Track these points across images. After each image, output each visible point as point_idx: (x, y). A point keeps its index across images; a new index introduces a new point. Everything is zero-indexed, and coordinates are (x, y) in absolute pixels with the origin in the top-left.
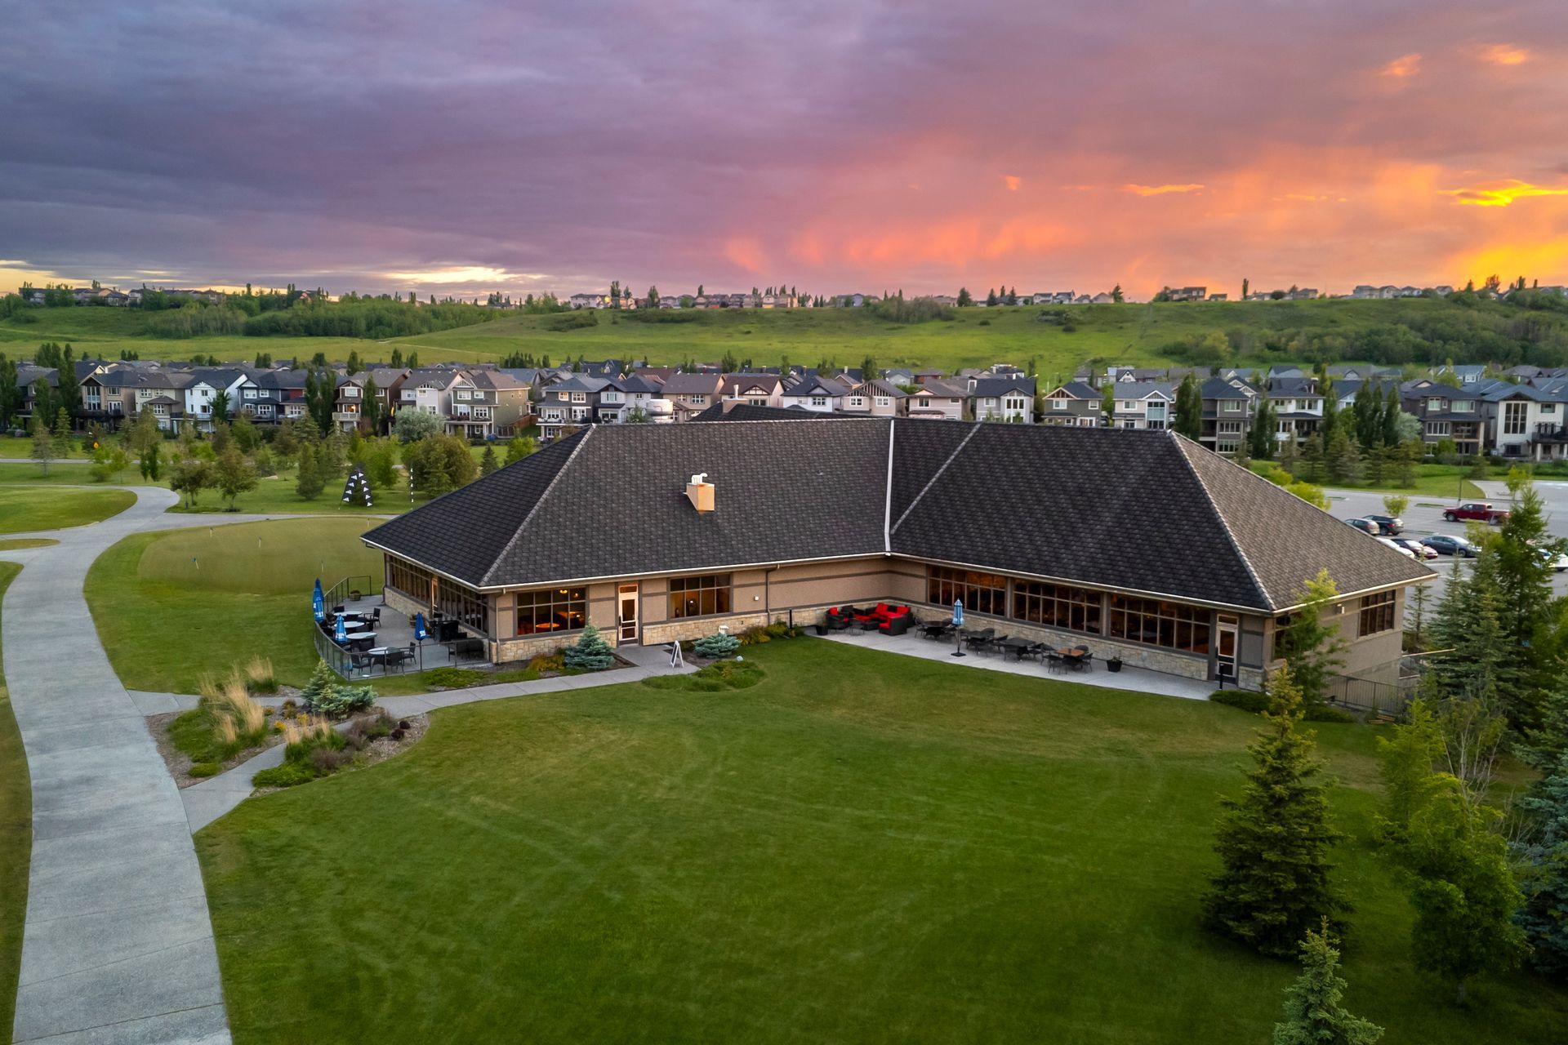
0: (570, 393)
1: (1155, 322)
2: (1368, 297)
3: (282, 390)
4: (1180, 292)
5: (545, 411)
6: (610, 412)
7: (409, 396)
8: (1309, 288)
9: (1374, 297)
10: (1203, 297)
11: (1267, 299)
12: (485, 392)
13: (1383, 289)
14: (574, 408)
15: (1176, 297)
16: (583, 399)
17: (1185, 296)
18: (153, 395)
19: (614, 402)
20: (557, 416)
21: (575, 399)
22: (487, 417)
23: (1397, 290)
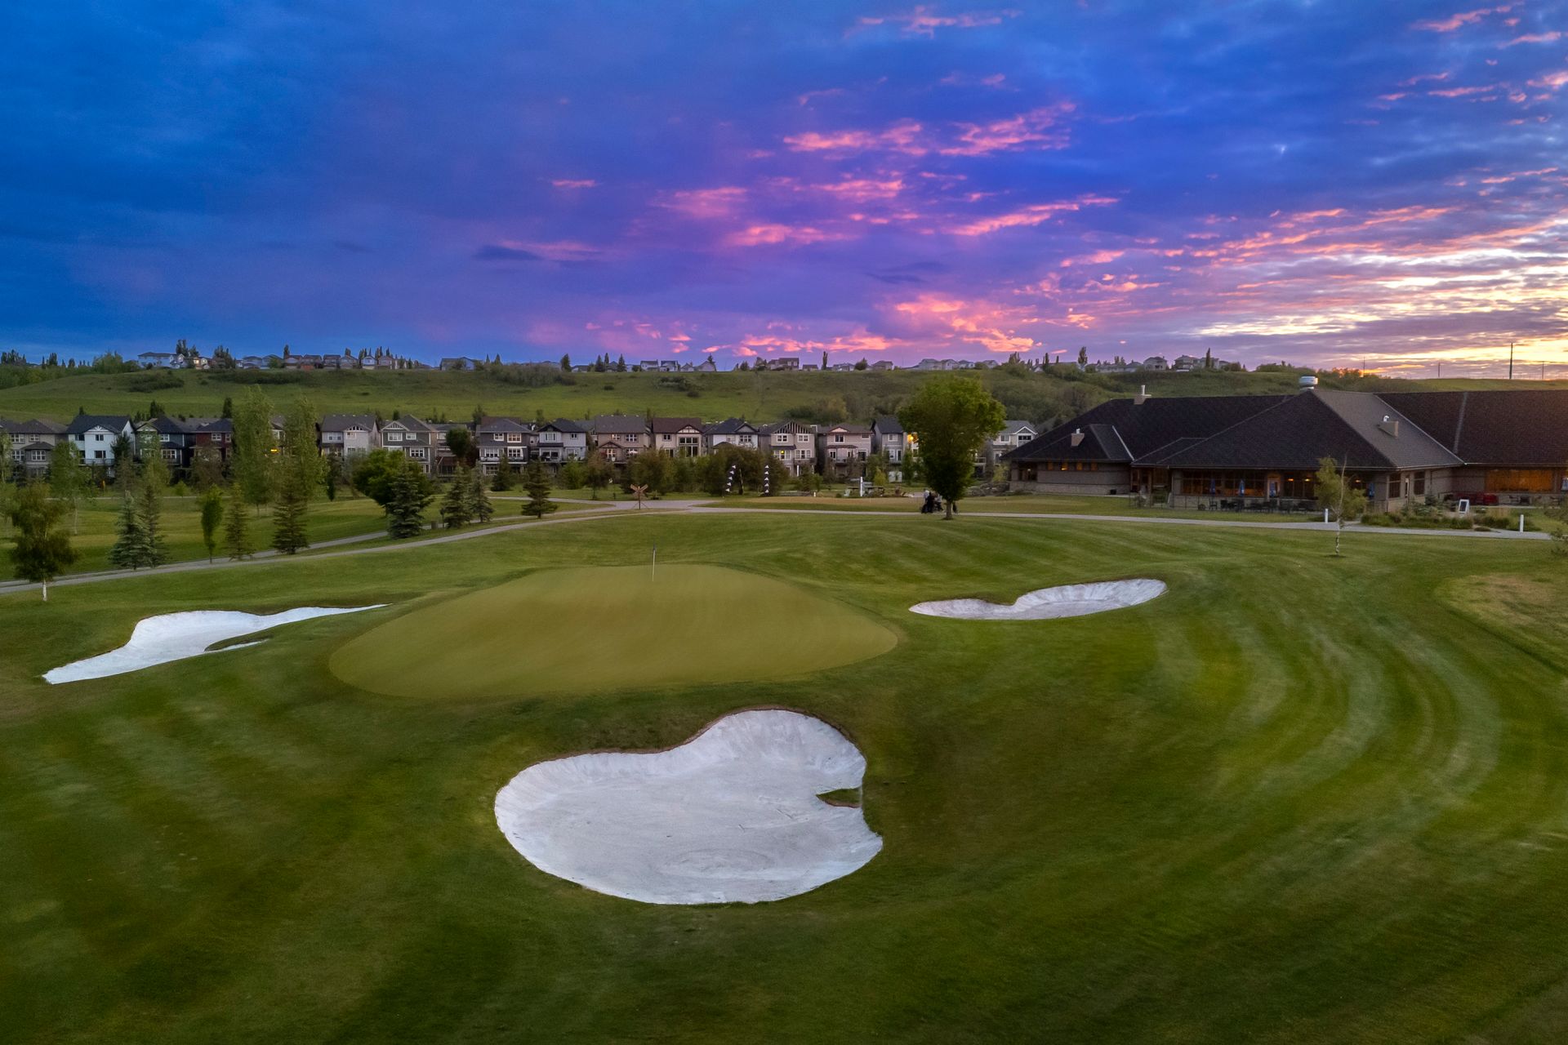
0: (506, 434)
1: (768, 389)
2: (933, 369)
3: (185, 434)
4: (777, 363)
5: (483, 451)
6: (551, 451)
7: (331, 438)
8: (886, 360)
9: (938, 369)
10: (798, 366)
11: (852, 370)
12: (417, 434)
13: (944, 362)
14: (509, 448)
15: (773, 367)
16: (518, 439)
17: (781, 366)
18: (27, 441)
19: (553, 441)
20: (496, 455)
21: (510, 439)
22: (424, 457)
23: (956, 363)
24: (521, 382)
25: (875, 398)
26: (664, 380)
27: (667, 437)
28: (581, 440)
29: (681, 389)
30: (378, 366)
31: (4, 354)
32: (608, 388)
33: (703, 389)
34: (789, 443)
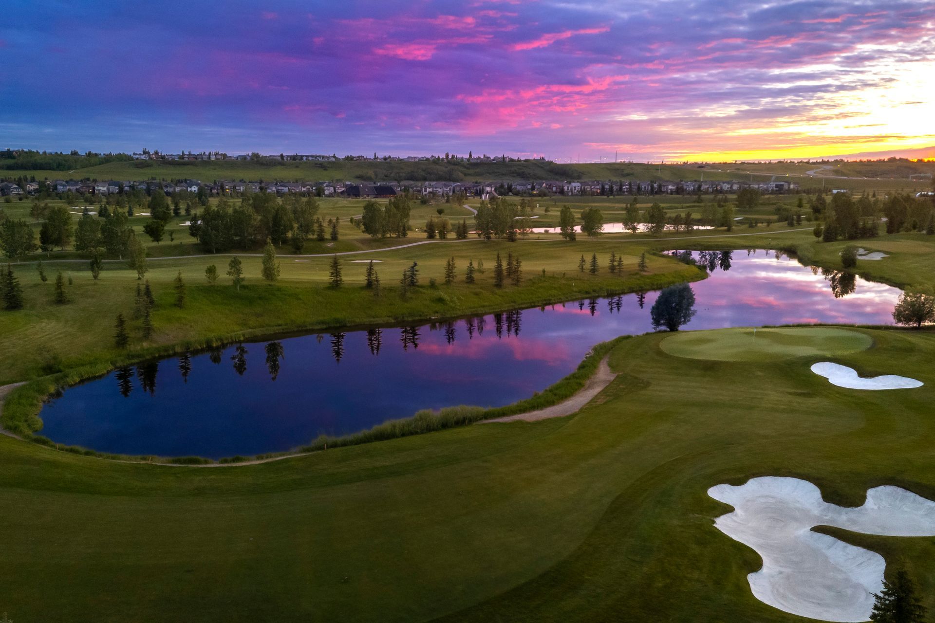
9: (413, 160)
15: (355, 159)
17: (358, 158)
24: (267, 165)
25: (385, 172)
26: (316, 164)
27: (304, 187)
28: (287, 188)
29: (321, 167)
30: (216, 159)
31: (72, 151)
32: (297, 167)
33: (328, 167)
34: (328, 189)
